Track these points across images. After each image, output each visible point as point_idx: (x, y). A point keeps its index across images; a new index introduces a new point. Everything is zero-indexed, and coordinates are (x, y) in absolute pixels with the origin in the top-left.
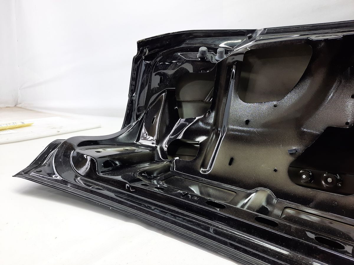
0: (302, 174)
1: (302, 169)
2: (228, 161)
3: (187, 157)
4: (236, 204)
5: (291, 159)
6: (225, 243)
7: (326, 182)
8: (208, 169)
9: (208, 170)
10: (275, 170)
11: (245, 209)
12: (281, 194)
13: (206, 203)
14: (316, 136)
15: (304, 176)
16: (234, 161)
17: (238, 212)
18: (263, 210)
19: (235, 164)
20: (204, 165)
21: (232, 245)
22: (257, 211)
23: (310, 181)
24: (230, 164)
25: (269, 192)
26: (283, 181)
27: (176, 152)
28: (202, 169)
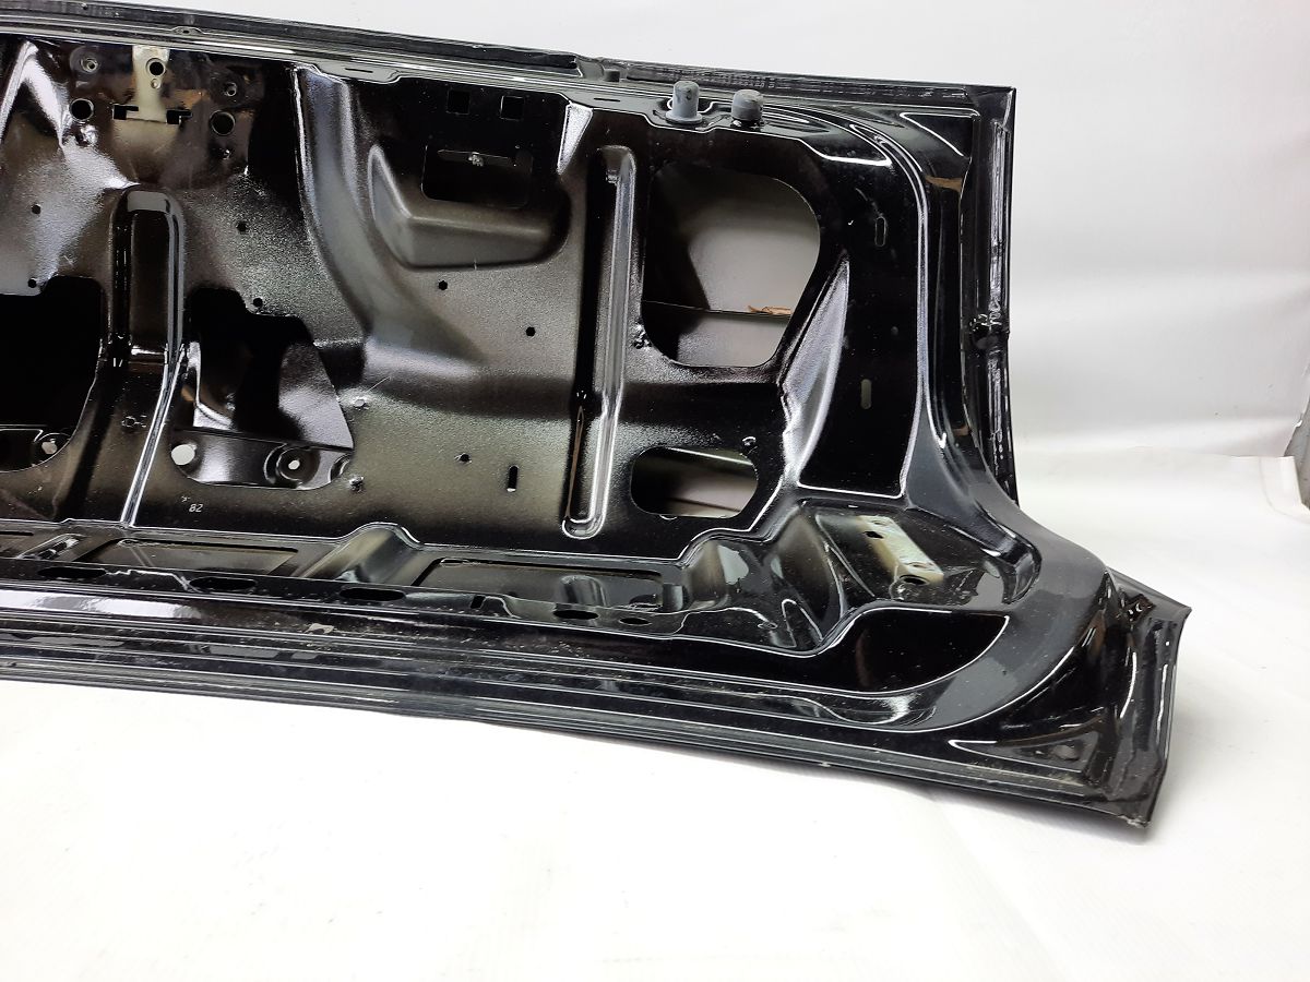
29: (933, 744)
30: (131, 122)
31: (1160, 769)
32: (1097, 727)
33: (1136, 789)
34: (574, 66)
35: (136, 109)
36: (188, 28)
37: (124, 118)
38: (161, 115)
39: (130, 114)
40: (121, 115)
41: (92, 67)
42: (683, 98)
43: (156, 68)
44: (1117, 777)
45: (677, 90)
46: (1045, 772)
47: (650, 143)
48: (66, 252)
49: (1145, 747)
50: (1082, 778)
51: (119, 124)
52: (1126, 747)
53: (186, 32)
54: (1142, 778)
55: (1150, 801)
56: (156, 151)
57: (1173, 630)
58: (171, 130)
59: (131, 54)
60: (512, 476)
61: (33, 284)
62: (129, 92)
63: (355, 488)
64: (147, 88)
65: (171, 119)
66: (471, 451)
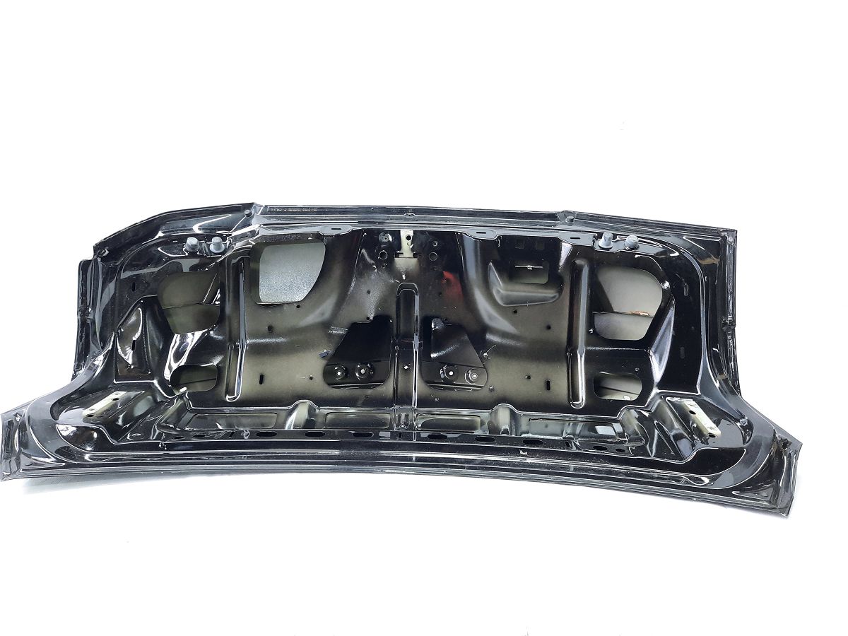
0: (337, 371)
1: (336, 365)
2: (258, 380)
3: (197, 384)
4: (284, 427)
5: (324, 362)
6: (288, 463)
7: (360, 373)
8: (235, 395)
9: (238, 394)
10: (311, 378)
11: (292, 429)
12: (321, 402)
13: (257, 435)
14: (342, 335)
15: (339, 373)
16: (265, 378)
17: (289, 433)
18: (309, 423)
19: (266, 381)
20: (230, 391)
21: (293, 463)
22: (304, 427)
23: (346, 375)
24: (261, 382)
25: (309, 402)
26: (319, 386)
27: (179, 381)
28: (228, 397)
29: (726, 492)
30: (401, 258)
31: (792, 498)
32: (773, 486)
33: (784, 505)
35: (402, 254)
36: (410, 214)
37: (398, 257)
38: (411, 255)
39: (400, 256)
40: (397, 255)
41: (386, 240)
42: (607, 240)
43: (408, 238)
44: (779, 502)
46: (759, 500)
47: (596, 257)
49: (787, 491)
50: (770, 502)
51: (396, 259)
52: (782, 491)
53: (409, 216)
54: (786, 502)
55: (788, 509)
56: (410, 268)
57: (797, 453)
58: (415, 261)
59: (400, 233)
60: (548, 385)
61: (368, 318)
62: (400, 247)
63: (491, 390)
64: (406, 246)
65: (415, 256)
66: (531, 374)
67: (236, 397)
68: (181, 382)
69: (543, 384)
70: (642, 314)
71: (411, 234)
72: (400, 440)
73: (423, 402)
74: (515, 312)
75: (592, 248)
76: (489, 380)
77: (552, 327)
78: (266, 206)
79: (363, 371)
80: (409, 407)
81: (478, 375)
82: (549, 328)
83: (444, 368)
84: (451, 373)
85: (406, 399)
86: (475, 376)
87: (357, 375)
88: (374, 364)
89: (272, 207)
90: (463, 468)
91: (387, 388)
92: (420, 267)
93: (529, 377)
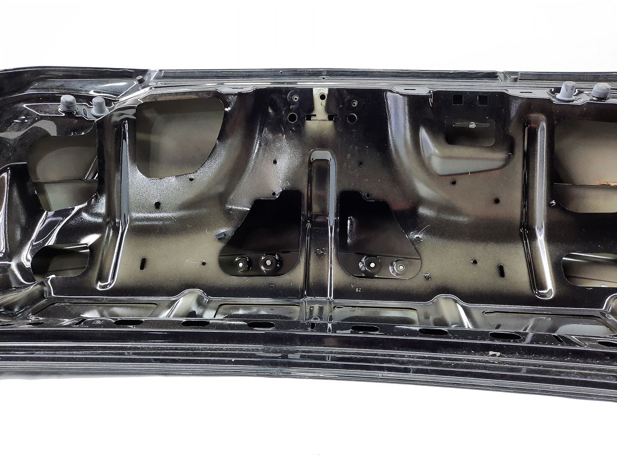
0: (238, 262)
1: (237, 256)
2: (139, 264)
3: (70, 271)
5: (220, 245)
7: (265, 265)
8: (109, 281)
9: (111, 284)
10: (204, 264)
12: (212, 291)
14: (245, 212)
15: (241, 265)
16: (148, 262)
19: (149, 266)
20: (102, 277)
23: (249, 268)
24: (142, 267)
25: (199, 292)
26: (215, 274)
27: (48, 268)
28: (99, 283)
30: (313, 121)
34: (497, 76)
35: (315, 115)
36: (324, 77)
37: (311, 120)
38: (326, 117)
39: (313, 118)
40: (309, 119)
41: (296, 99)
42: (569, 89)
43: (322, 97)
45: (566, 86)
47: (554, 111)
48: (288, 179)
51: (308, 122)
53: (323, 78)
56: (324, 133)
58: (330, 123)
59: (312, 91)
60: (501, 271)
61: (274, 194)
62: (312, 108)
63: (427, 278)
64: (319, 106)
65: (330, 118)
66: (477, 259)
67: (110, 284)
68: (50, 269)
69: (494, 271)
70: (612, 184)
71: (326, 91)
72: (312, 331)
73: (341, 293)
74: (454, 183)
75: (549, 101)
76: (424, 267)
77: (500, 200)
78: (161, 71)
79: (268, 262)
80: (324, 299)
81: (406, 266)
82: (497, 201)
83: (363, 260)
84: (372, 265)
85: (320, 290)
86: (401, 267)
87: (263, 268)
88: (282, 255)
89: (167, 72)
90: (406, 371)
91: (296, 276)
92: (337, 132)
93: (475, 262)
